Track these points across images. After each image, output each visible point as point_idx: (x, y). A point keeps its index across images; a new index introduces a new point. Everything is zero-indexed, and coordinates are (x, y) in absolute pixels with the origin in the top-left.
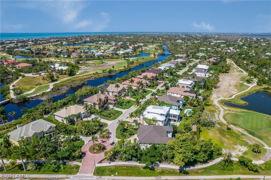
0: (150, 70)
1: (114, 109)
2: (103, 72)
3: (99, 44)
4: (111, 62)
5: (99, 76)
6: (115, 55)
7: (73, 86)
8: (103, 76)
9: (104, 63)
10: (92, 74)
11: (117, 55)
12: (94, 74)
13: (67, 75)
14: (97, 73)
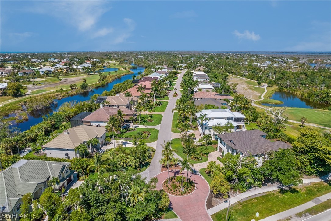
0: (142, 79)
1: (138, 127)
2: (71, 88)
3: (32, 62)
4: (72, 78)
5: (68, 93)
6: (70, 71)
7: (35, 109)
8: (76, 93)
9: (61, 79)
10: (55, 92)
11: (74, 70)
12: (57, 92)
13: (9, 97)
14: (63, 90)
